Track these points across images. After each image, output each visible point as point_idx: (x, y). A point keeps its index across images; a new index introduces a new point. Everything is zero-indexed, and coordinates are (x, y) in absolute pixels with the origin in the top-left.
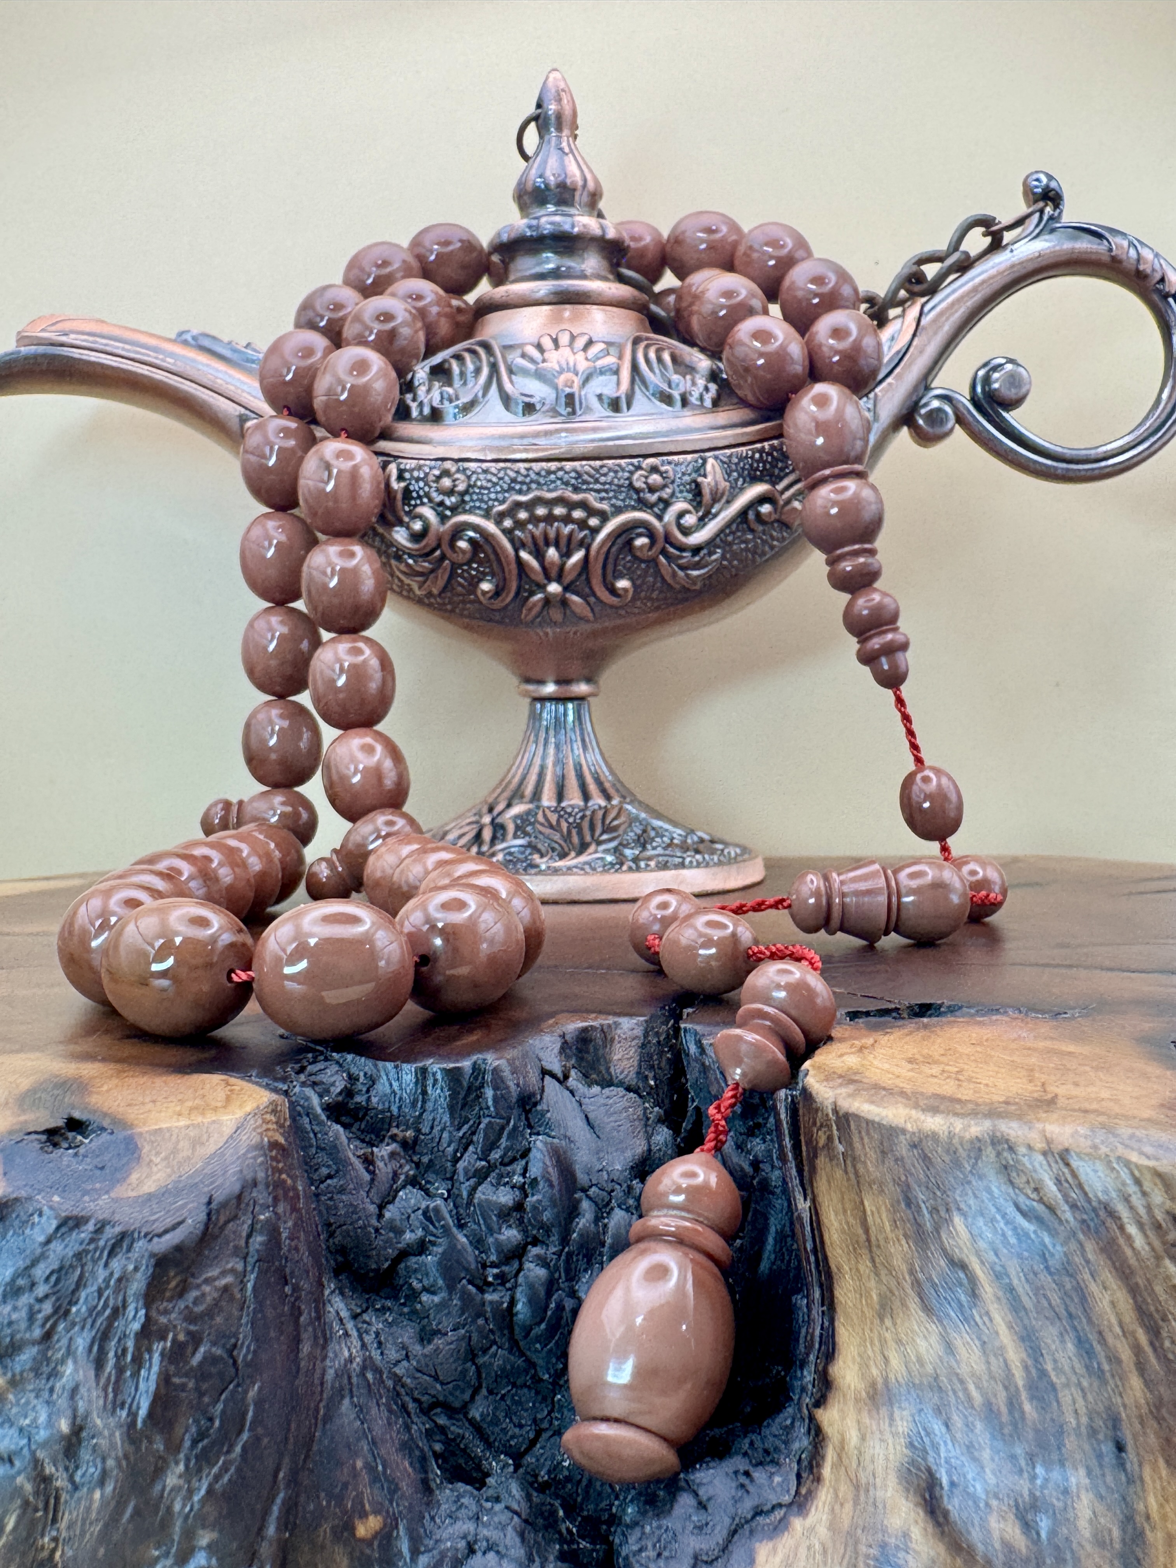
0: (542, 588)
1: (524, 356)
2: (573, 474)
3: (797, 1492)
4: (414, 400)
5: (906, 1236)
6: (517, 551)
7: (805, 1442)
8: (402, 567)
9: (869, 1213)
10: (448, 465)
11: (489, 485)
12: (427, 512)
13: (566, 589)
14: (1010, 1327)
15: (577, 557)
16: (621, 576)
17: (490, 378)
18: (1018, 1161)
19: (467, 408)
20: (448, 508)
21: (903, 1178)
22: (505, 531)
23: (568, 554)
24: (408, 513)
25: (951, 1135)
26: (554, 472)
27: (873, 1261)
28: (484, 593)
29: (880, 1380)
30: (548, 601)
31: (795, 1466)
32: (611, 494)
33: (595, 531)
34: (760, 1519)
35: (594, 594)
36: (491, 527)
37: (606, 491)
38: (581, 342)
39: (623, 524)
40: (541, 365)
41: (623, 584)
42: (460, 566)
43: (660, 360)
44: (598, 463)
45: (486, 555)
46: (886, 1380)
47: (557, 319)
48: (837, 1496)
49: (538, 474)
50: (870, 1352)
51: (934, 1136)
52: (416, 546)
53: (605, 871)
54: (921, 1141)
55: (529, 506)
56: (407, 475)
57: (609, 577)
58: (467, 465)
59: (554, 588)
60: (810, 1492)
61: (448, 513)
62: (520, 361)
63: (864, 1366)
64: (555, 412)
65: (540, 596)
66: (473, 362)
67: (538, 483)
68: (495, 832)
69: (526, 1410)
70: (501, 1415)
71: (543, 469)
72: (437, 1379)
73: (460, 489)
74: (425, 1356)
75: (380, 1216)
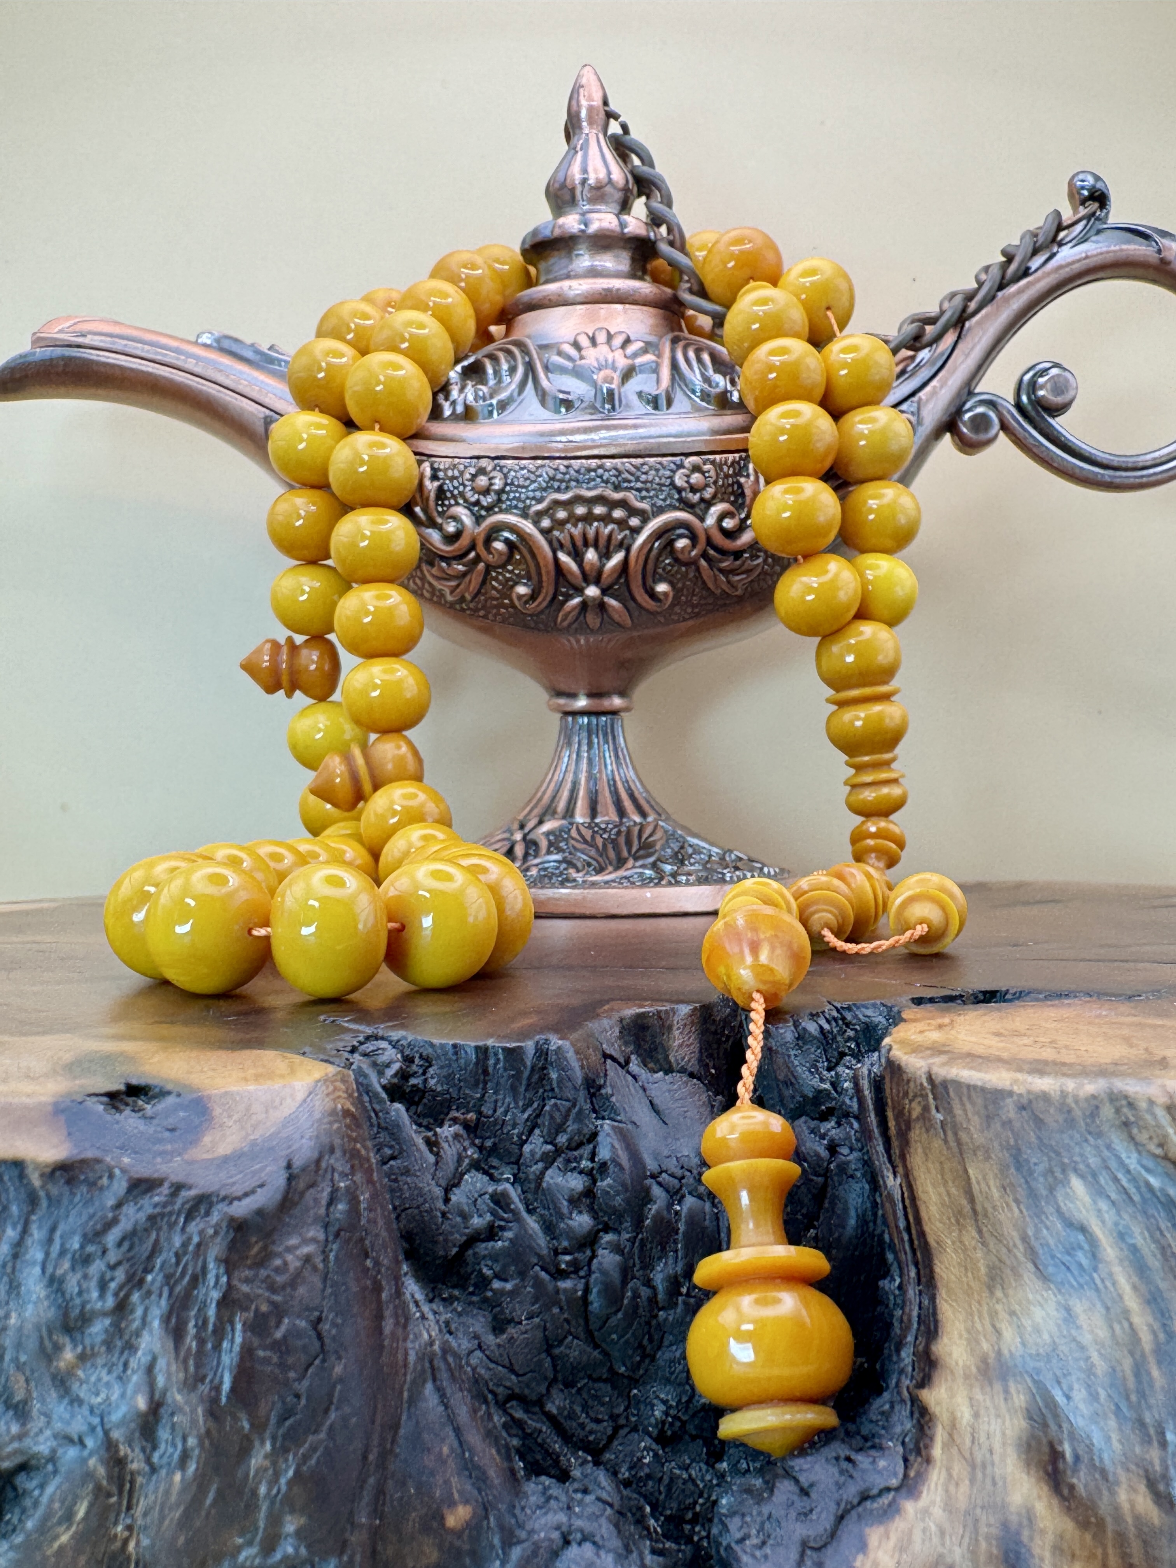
0: (580, 591)
1: (560, 353)
2: (613, 472)
3: (906, 1476)
4: (447, 399)
5: (1017, 1202)
6: (554, 552)
7: (908, 1425)
8: (434, 571)
9: (973, 1181)
10: (484, 463)
11: (527, 483)
12: (461, 512)
13: (604, 592)
14: (1135, 1288)
15: (618, 558)
16: (662, 579)
17: (526, 376)
18: (1139, 1118)
19: (503, 406)
20: (483, 507)
21: (1012, 1142)
22: (543, 532)
23: (606, 555)
24: (442, 514)
25: (1064, 1094)
26: (595, 470)
27: (980, 1232)
28: (520, 597)
29: (992, 1355)
30: (584, 605)
31: (900, 1449)
32: (652, 493)
33: (636, 531)
34: (868, 1504)
35: (633, 599)
36: (527, 526)
37: (647, 490)
38: (618, 341)
39: (666, 524)
40: (578, 363)
41: (662, 587)
42: (495, 568)
43: (699, 360)
44: (638, 461)
45: (523, 556)
46: (999, 1353)
47: (592, 317)
48: (950, 1475)
49: (578, 472)
50: (979, 1326)
51: (1045, 1097)
52: (449, 548)
53: (643, 886)
54: (1030, 1102)
55: (568, 505)
56: (441, 474)
57: (650, 581)
58: (503, 462)
59: (592, 591)
60: (919, 1474)
61: (483, 513)
62: (556, 359)
63: (973, 1340)
64: (593, 409)
65: (576, 601)
66: (508, 361)
67: (577, 481)
68: (527, 848)
69: (603, 1405)
70: (578, 1409)
71: (582, 466)
72: (512, 1371)
73: (496, 487)
74: (499, 1346)
75: (447, 1200)
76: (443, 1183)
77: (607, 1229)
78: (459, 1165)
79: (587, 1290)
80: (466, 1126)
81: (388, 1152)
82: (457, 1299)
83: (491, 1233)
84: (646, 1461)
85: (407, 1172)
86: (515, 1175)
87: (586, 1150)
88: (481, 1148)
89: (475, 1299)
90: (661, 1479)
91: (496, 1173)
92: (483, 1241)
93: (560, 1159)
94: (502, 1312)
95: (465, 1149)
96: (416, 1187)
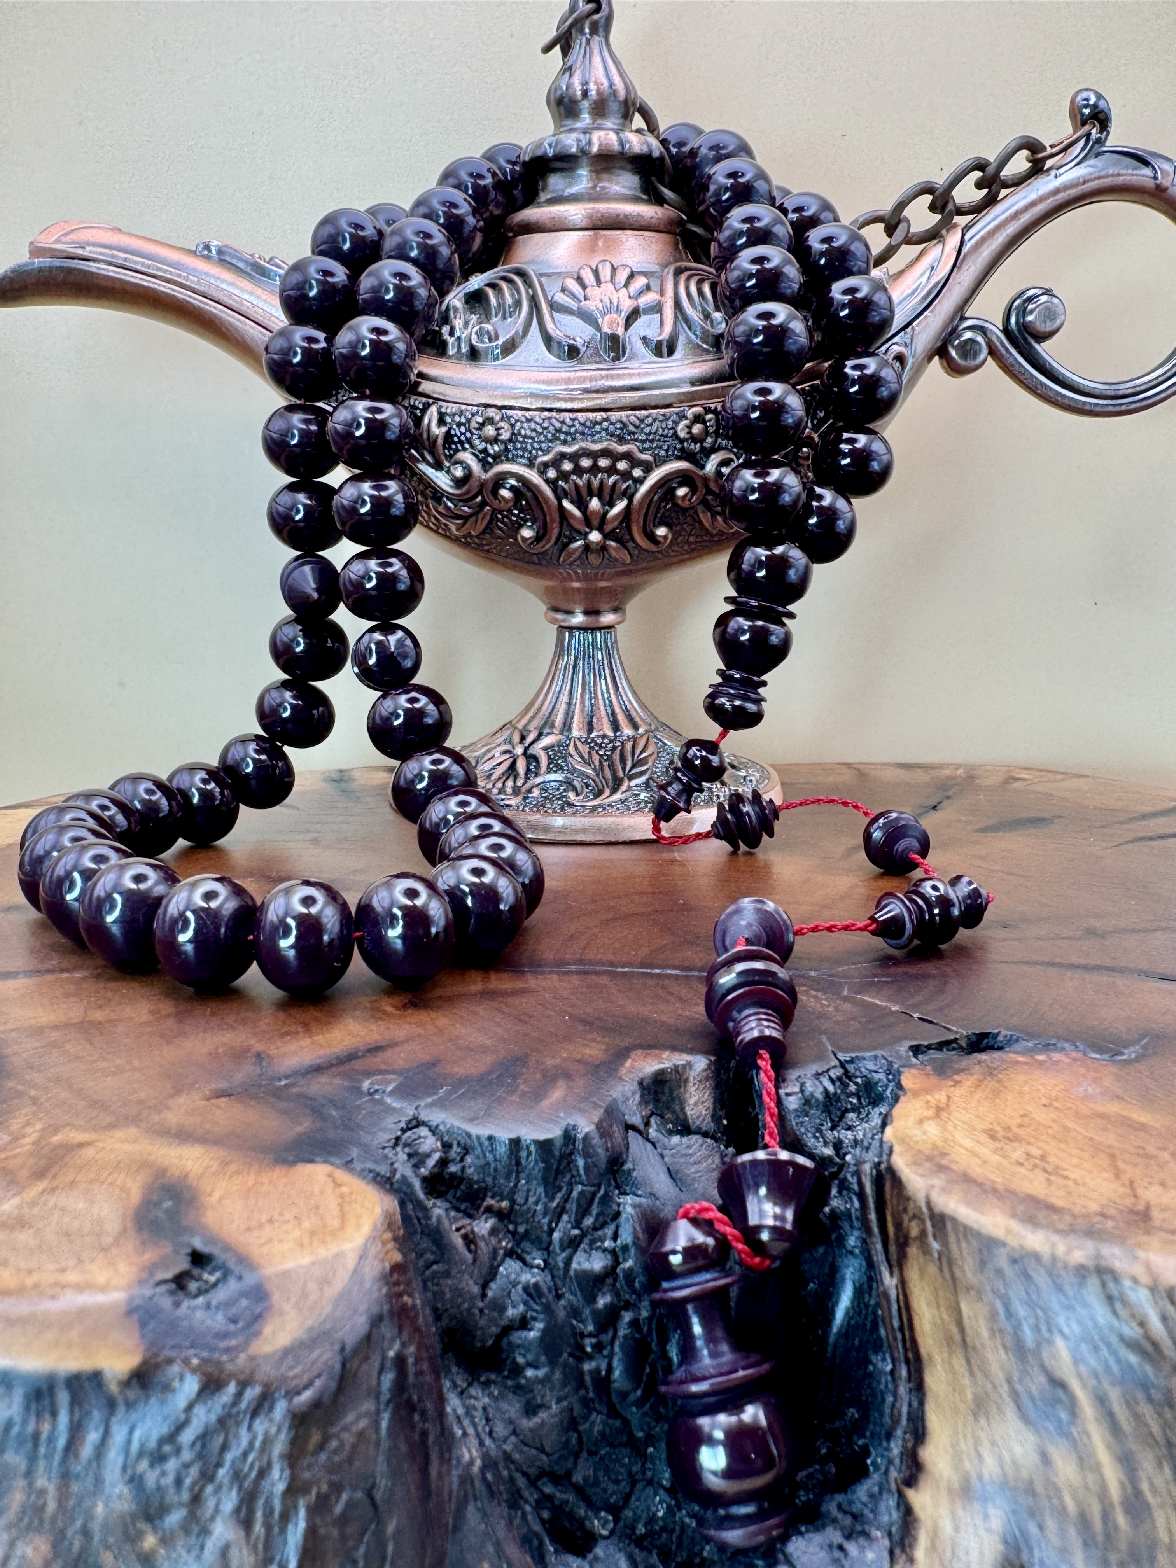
0: (583, 535)
1: (564, 289)
2: (618, 425)
4: (451, 334)
5: (1005, 1347)
6: (558, 499)
7: (895, 1517)
8: (441, 509)
9: (965, 1315)
10: (491, 412)
11: (534, 434)
12: (469, 458)
13: (606, 536)
15: (620, 506)
16: (662, 524)
17: (530, 314)
18: (1122, 1293)
19: (508, 349)
20: (489, 455)
22: (547, 481)
23: (609, 503)
24: (449, 458)
25: (1054, 1257)
26: (600, 423)
27: (969, 1362)
28: (524, 539)
29: (974, 1476)
30: (587, 547)
31: (886, 1541)
32: (655, 444)
33: (640, 481)
35: (633, 540)
36: (533, 476)
37: (650, 442)
38: (622, 276)
39: (666, 475)
40: (583, 303)
41: (661, 531)
42: (501, 511)
43: (701, 294)
44: (644, 413)
45: (528, 502)
46: (980, 1476)
47: (596, 248)
49: (583, 424)
50: (963, 1446)
51: (1036, 1255)
52: (457, 492)
53: (639, 811)
54: (1022, 1257)
55: (574, 458)
56: (448, 419)
57: (650, 525)
58: (510, 412)
59: (595, 536)
61: (490, 460)
62: (561, 296)
63: (957, 1458)
64: (600, 357)
65: (580, 543)
66: (512, 295)
67: (583, 434)
68: (528, 764)
69: (622, 1465)
70: (600, 1474)
71: (588, 419)
72: (542, 1450)
73: (503, 437)
74: (531, 1430)
75: (484, 1295)
76: (481, 1281)
77: (627, 1306)
78: (495, 1258)
79: (610, 1369)
80: (501, 1215)
81: (430, 1256)
82: (495, 1382)
83: (524, 1323)
84: (660, 1514)
85: (447, 1274)
86: (545, 1261)
87: (609, 1231)
88: (514, 1234)
89: (510, 1383)
90: (673, 1531)
91: (528, 1258)
92: (518, 1329)
93: (586, 1240)
94: (534, 1398)
95: (500, 1241)
96: (457, 1289)
